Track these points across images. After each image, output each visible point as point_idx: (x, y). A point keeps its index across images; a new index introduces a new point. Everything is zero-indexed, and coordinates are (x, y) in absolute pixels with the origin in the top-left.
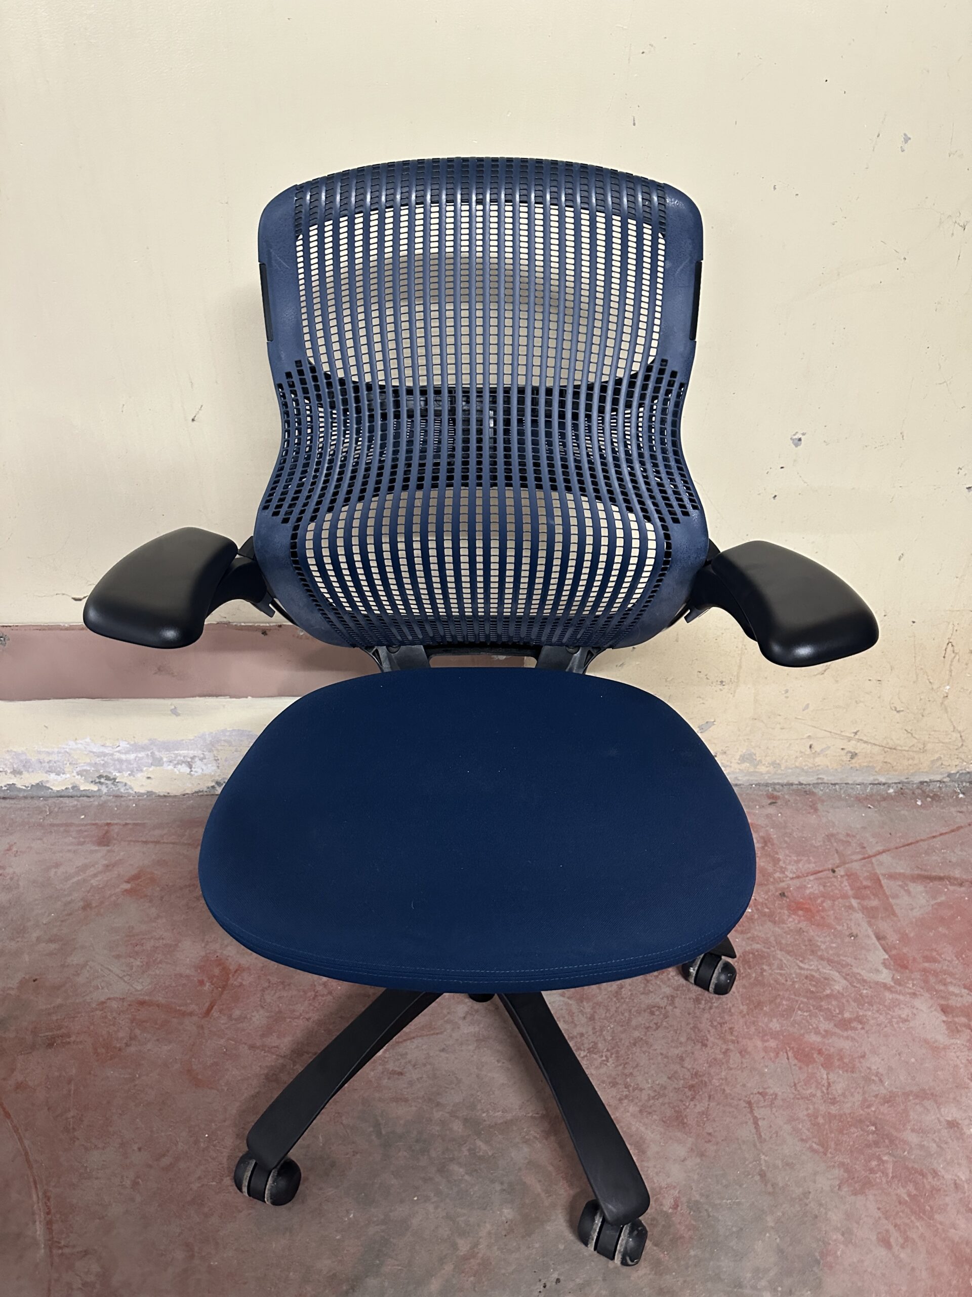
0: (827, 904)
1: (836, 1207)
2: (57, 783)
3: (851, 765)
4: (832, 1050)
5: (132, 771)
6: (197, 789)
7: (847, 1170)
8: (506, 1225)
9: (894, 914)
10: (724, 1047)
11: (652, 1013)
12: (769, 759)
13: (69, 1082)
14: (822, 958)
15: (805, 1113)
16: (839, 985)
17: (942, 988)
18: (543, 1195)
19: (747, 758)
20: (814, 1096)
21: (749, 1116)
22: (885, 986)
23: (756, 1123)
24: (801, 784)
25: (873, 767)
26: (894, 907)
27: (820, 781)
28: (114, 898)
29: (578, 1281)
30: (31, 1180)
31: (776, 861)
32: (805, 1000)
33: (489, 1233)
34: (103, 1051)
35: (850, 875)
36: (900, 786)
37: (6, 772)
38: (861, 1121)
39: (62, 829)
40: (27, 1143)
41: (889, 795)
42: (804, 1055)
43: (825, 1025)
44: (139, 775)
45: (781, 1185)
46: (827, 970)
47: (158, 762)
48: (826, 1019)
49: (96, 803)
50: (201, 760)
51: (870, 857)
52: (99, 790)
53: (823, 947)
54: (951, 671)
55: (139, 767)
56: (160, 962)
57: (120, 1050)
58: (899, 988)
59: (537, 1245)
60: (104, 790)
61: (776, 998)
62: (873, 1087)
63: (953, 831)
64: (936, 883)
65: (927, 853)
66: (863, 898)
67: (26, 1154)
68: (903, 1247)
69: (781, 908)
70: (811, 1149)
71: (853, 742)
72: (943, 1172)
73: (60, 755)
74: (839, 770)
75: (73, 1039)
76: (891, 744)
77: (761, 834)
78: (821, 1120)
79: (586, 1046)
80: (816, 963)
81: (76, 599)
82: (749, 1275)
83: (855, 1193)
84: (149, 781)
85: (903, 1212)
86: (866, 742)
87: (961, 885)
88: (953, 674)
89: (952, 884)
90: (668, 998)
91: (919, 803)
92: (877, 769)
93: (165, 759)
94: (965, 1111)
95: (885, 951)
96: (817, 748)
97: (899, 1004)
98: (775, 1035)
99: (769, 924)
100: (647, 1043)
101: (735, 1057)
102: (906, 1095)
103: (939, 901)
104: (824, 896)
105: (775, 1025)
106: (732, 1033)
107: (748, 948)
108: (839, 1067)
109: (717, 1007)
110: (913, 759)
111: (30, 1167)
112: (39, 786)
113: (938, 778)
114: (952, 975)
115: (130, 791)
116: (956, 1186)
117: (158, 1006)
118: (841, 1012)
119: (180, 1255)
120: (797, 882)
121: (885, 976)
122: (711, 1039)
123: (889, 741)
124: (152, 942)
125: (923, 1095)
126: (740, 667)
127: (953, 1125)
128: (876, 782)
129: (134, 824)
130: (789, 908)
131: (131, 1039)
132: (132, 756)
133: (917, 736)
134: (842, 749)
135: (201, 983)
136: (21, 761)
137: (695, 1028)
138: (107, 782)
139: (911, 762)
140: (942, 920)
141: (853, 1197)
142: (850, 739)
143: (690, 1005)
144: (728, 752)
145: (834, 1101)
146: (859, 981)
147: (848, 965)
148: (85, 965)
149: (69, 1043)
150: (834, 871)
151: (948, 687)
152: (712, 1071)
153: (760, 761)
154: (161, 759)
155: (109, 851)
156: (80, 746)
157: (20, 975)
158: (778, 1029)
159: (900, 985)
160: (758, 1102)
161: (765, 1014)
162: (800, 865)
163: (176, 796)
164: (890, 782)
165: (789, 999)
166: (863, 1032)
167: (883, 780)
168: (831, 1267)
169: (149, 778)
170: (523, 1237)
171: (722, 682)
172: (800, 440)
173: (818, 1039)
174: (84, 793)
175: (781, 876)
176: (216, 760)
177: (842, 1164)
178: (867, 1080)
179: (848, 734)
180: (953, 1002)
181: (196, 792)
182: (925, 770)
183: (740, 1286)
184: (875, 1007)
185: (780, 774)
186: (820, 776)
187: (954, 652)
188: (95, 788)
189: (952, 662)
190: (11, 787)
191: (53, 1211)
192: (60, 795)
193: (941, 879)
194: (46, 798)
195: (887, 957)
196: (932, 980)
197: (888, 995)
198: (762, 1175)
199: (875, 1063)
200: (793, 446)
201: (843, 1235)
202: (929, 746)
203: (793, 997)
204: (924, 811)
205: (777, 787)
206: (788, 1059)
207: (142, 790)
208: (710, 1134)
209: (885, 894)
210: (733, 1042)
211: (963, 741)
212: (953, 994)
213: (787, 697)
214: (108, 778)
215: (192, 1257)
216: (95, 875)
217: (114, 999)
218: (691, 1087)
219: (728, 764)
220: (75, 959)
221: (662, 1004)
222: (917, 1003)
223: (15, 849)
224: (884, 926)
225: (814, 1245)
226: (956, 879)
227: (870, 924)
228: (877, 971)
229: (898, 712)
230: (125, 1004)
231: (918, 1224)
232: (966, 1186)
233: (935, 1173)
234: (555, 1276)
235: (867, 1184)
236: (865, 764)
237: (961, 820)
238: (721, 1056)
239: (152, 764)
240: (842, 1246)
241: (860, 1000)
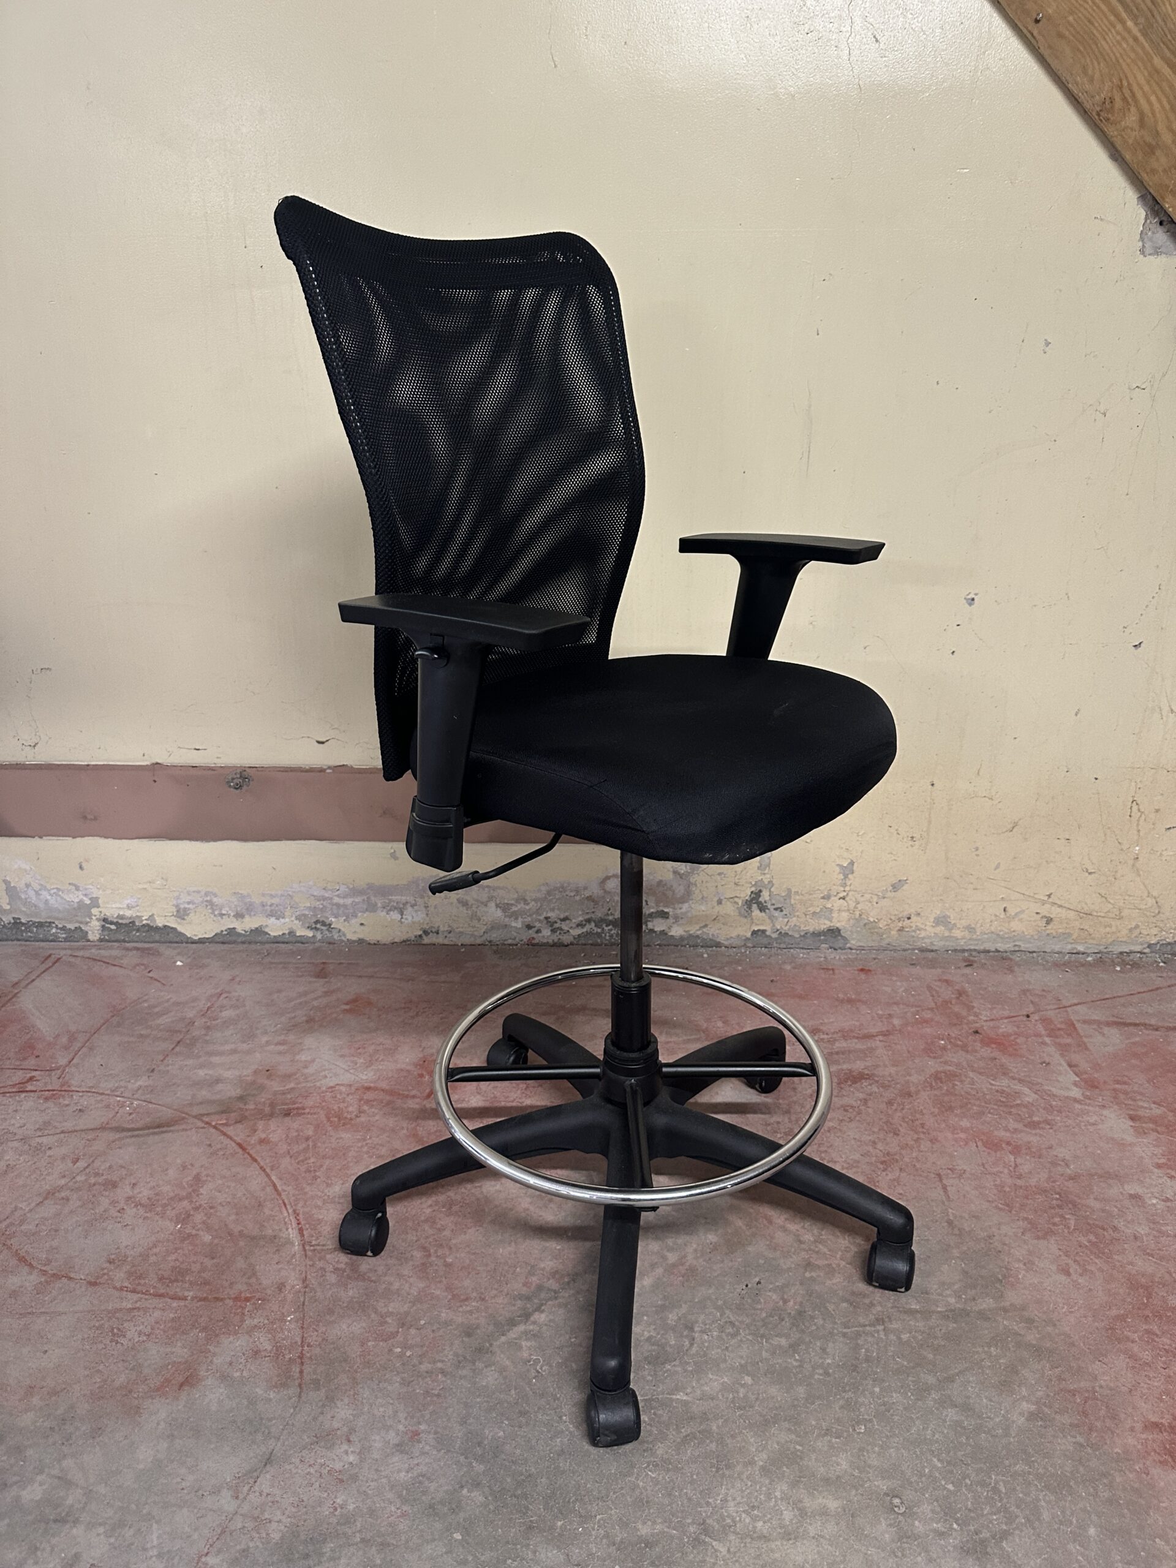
0: (1020, 1040)
1: (1019, 1246)
2: (276, 928)
3: (1048, 932)
4: (1020, 1142)
5: (347, 917)
6: (405, 937)
7: (1030, 1223)
8: (711, 1246)
9: (1087, 1049)
10: (916, 1136)
11: (846, 1111)
12: (964, 923)
13: (307, 1139)
14: (1013, 1078)
15: (992, 1183)
16: (1029, 1096)
17: (1130, 1102)
18: (744, 1228)
19: (942, 920)
20: (1001, 1172)
21: (938, 1183)
22: (1075, 1100)
23: (945, 1188)
24: (997, 951)
25: (1070, 935)
26: (1088, 1045)
27: (1017, 949)
28: (334, 1015)
29: (777, 1284)
30: (281, 1202)
31: (970, 1008)
32: (996, 1107)
33: (696, 1250)
34: (336, 1119)
35: (1045, 1021)
36: (1099, 955)
37: (229, 916)
38: (1045, 1191)
39: (281, 966)
40: (273, 1178)
41: (1089, 962)
42: (993, 1145)
43: (1013, 1125)
44: (353, 921)
45: (967, 1229)
46: (1018, 1087)
47: (371, 908)
48: (1015, 1120)
49: (311, 947)
50: (412, 906)
51: (1065, 1007)
52: (314, 936)
53: (1015, 1070)
54: (1139, 831)
55: (354, 912)
56: (382, 1060)
57: (351, 1119)
58: (1088, 1101)
59: (740, 1260)
60: (319, 936)
61: (967, 1104)
62: (1059, 1168)
63: (1152, 990)
64: (1131, 1028)
65: (1123, 1005)
66: (1057, 1037)
67: (275, 1186)
68: (1081, 1275)
69: (975, 1041)
70: (997, 1207)
71: (1047, 906)
72: (1123, 1228)
73: (283, 898)
74: (1036, 937)
75: (307, 1111)
76: (1086, 909)
77: (957, 988)
78: (1008, 1189)
79: (783, 1131)
80: (1007, 1081)
81: (319, 742)
82: (935, 1287)
83: (1038, 1238)
84: (362, 927)
85: (1083, 1252)
86: (1060, 906)
87: (1157, 1030)
88: (1141, 834)
89: (1147, 1029)
90: (861, 1100)
91: (1118, 969)
92: (1074, 937)
93: (379, 905)
94: (1147, 1188)
95: (1076, 1075)
96: (1012, 911)
97: (1088, 1113)
98: (964, 1130)
99: (961, 1052)
100: (840, 1130)
101: (925, 1145)
102: (1092, 1175)
103: (1133, 1040)
104: (1018, 1035)
105: (965, 1123)
106: (923, 1127)
107: (940, 1069)
108: (1027, 1154)
109: (910, 1109)
110: (1110, 926)
111: (279, 1194)
112: (258, 931)
113: (1138, 948)
114: (1141, 1094)
115: (343, 938)
116: (1136, 1238)
117: (383, 1090)
118: (1030, 1116)
119: (418, 1254)
120: (991, 1024)
121: (1076, 1093)
122: (902, 1130)
123: (1084, 906)
124: (373, 1047)
125: (1107, 1176)
126: (930, 822)
127: (1135, 1197)
128: (1075, 951)
129: (349, 964)
130: (982, 1041)
131: (360, 1112)
132: (349, 901)
133: (1112, 901)
134: (1037, 913)
135: (421, 1076)
136: (245, 904)
137: (886, 1123)
138: (323, 928)
139: (1108, 929)
140: (1135, 1055)
141: (1036, 1241)
142: (1044, 903)
143: (883, 1106)
144: (922, 914)
145: (1020, 1177)
146: (1049, 1095)
147: (1038, 1084)
148: (313, 1061)
149: (304, 1114)
150: (1028, 1016)
151: (1137, 848)
152: (903, 1152)
153: (955, 924)
154: (376, 904)
155: (326, 982)
156: (302, 889)
157: (254, 1067)
158: (968, 1125)
159: (1090, 1099)
160: (947, 1175)
161: (956, 1115)
162: (995, 1012)
163: (385, 944)
164: (1089, 951)
165: (979, 1106)
166: (1051, 1131)
167: (1081, 948)
168: (1012, 1285)
169: (362, 924)
170: (726, 1254)
171: (912, 837)
172: (973, 599)
173: (1008, 1134)
174: (299, 939)
175: (976, 1018)
176: (426, 907)
177: (1026, 1219)
178: (1054, 1164)
179: (1042, 898)
180: (1141, 1113)
181: (404, 941)
182: (1124, 940)
183: (927, 1293)
184: (1064, 1114)
185: (976, 940)
186: (1017, 943)
187: (1139, 810)
188: (310, 934)
189: (1138, 821)
190: (232, 931)
191: (303, 1223)
192: (276, 941)
193: (1136, 1025)
194: (261, 943)
195: (1077, 1079)
196: (1122, 1096)
197: (1077, 1106)
198: (950, 1223)
199: (1062, 1152)
200: (967, 605)
201: (1025, 1264)
202: (1125, 913)
203: (983, 1104)
204: (1121, 975)
205: (974, 953)
206: (977, 1146)
207: (354, 938)
208: (901, 1194)
209: (1078, 1034)
210: (924, 1133)
211: (1159, 907)
212: (1142, 1107)
213: (977, 855)
214: (324, 924)
215: (430, 1255)
216: (316, 999)
217: (342, 1085)
218: (883, 1163)
219: (923, 927)
220: (304, 1057)
221: (854, 1104)
222: (1105, 1112)
223: (238, 979)
224: (1076, 1058)
225: (998, 1270)
226: (1151, 1025)
227: (1062, 1055)
228: (1068, 1088)
229: (1090, 873)
230: (353, 1089)
231: (1097, 1261)
232: (1145, 1238)
233: (1115, 1229)
234: (757, 1280)
235: (1047, 1234)
236: (1060, 931)
237: (1159, 982)
238: (913, 1143)
239: (367, 910)
240: (1023, 1272)
241: (1050, 1109)
